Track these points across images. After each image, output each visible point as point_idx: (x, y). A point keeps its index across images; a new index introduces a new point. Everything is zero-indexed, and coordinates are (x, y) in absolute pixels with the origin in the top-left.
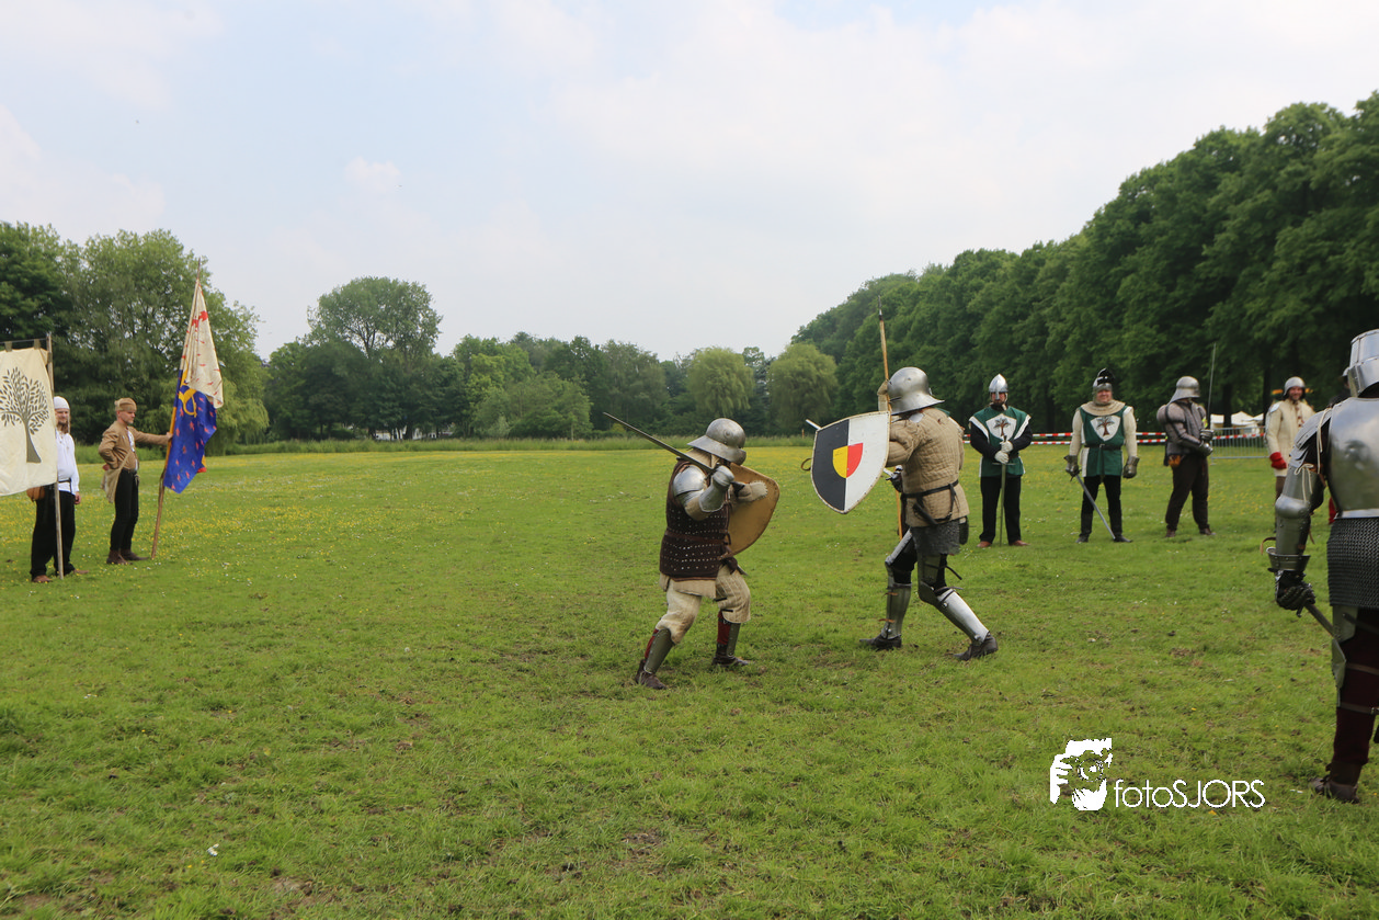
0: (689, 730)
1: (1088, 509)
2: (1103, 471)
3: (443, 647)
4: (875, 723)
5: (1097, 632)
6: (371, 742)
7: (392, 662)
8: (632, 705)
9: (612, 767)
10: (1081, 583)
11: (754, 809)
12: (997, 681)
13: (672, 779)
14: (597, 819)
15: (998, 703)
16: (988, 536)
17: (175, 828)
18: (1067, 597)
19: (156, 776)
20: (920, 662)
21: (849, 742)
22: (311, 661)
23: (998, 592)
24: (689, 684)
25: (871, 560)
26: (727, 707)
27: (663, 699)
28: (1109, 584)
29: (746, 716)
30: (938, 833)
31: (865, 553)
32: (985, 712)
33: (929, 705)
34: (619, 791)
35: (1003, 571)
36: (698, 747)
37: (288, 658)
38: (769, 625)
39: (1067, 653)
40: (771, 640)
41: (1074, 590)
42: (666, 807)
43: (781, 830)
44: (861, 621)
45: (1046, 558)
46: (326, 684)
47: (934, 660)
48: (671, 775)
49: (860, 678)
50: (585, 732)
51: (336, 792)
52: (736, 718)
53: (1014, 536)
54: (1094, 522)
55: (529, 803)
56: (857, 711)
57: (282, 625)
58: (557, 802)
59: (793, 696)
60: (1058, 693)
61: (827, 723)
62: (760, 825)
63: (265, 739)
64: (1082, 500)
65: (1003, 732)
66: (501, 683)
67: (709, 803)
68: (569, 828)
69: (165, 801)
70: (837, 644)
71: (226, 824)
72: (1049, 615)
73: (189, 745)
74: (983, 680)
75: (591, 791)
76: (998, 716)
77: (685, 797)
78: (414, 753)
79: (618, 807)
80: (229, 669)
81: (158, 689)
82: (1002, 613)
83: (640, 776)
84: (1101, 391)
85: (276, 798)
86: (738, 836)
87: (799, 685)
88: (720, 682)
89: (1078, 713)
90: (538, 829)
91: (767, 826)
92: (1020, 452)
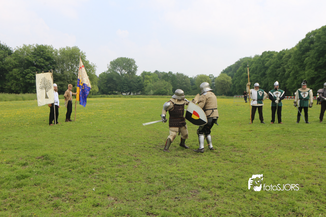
0: (203, 166)
1: (299, 115)
2: (303, 106)
3: (142, 144)
4: (249, 166)
5: (304, 146)
6: (127, 165)
7: (131, 147)
8: (188, 159)
9: (185, 174)
10: (299, 133)
11: (221, 186)
12: (280, 157)
13: (200, 178)
14: (183, 187)
15: (281, 163)
16: (273, 121)
17: (85, 183)
18: (295, 137)
19: (80, 171)
20: (259, 151)
21: (243, 171)
22: (112, 146)
23: (277, 135)
24: (202, 155)
25: (244, 126)
26: (212, 161)
27: (196, 158)
28: (306, 134)
29: (216, 163)
30: (269, 195)
31: (242, 124)
32: (277, 165)
33: (262, 162)
34: (187, 180)
35: (278, 130)
36: (206, 170)
37: (107, 145)
38: (220, 141)
39: (297, 151)
40: (221, 145)
41: (297, 135)
42: (199, 184)
43: (229, 192)
44: (243, 141)
45: (289, 127)
46: (116, 151)
47: (263, 151)
48: (199, 176)
49: (244, 155)
50: (178, 165)
51: (121, 177)
52: (214, 163)
53: (280, 121)
54: (301, 118)
55: (166, 182)
56: (244, 163)
57: (105, 137)
58: (173, 182)
59: (228, 159)
60: (296, 161)
61: (237, 166)
62: (223, 190)
63: (103, 163)
64: (298, 113)
65: (283, 170)
66: (156, 152)
67: (210, 184)
68: (176, 188)
69: (82, 177)
70: (237, 146)
71: (96, 183)
72: (291, 141)
73: (86, 164)
74: (276, 156)
75: (181, 180)
76: (281, 166)
77: (204, 182)
78: (138, 168)
79: (188, 184)
80: (94, 147)
81: (79, 151)
82: (279, 140)
83: (192, 176)
84: (304, 85)
85: (107, 178)
86: (218, 192)
87: (229, 156)
88: (209, 154)
89: (302, 166)
90: (169, 188)
91: (225, 190)
92: (282, 100)
